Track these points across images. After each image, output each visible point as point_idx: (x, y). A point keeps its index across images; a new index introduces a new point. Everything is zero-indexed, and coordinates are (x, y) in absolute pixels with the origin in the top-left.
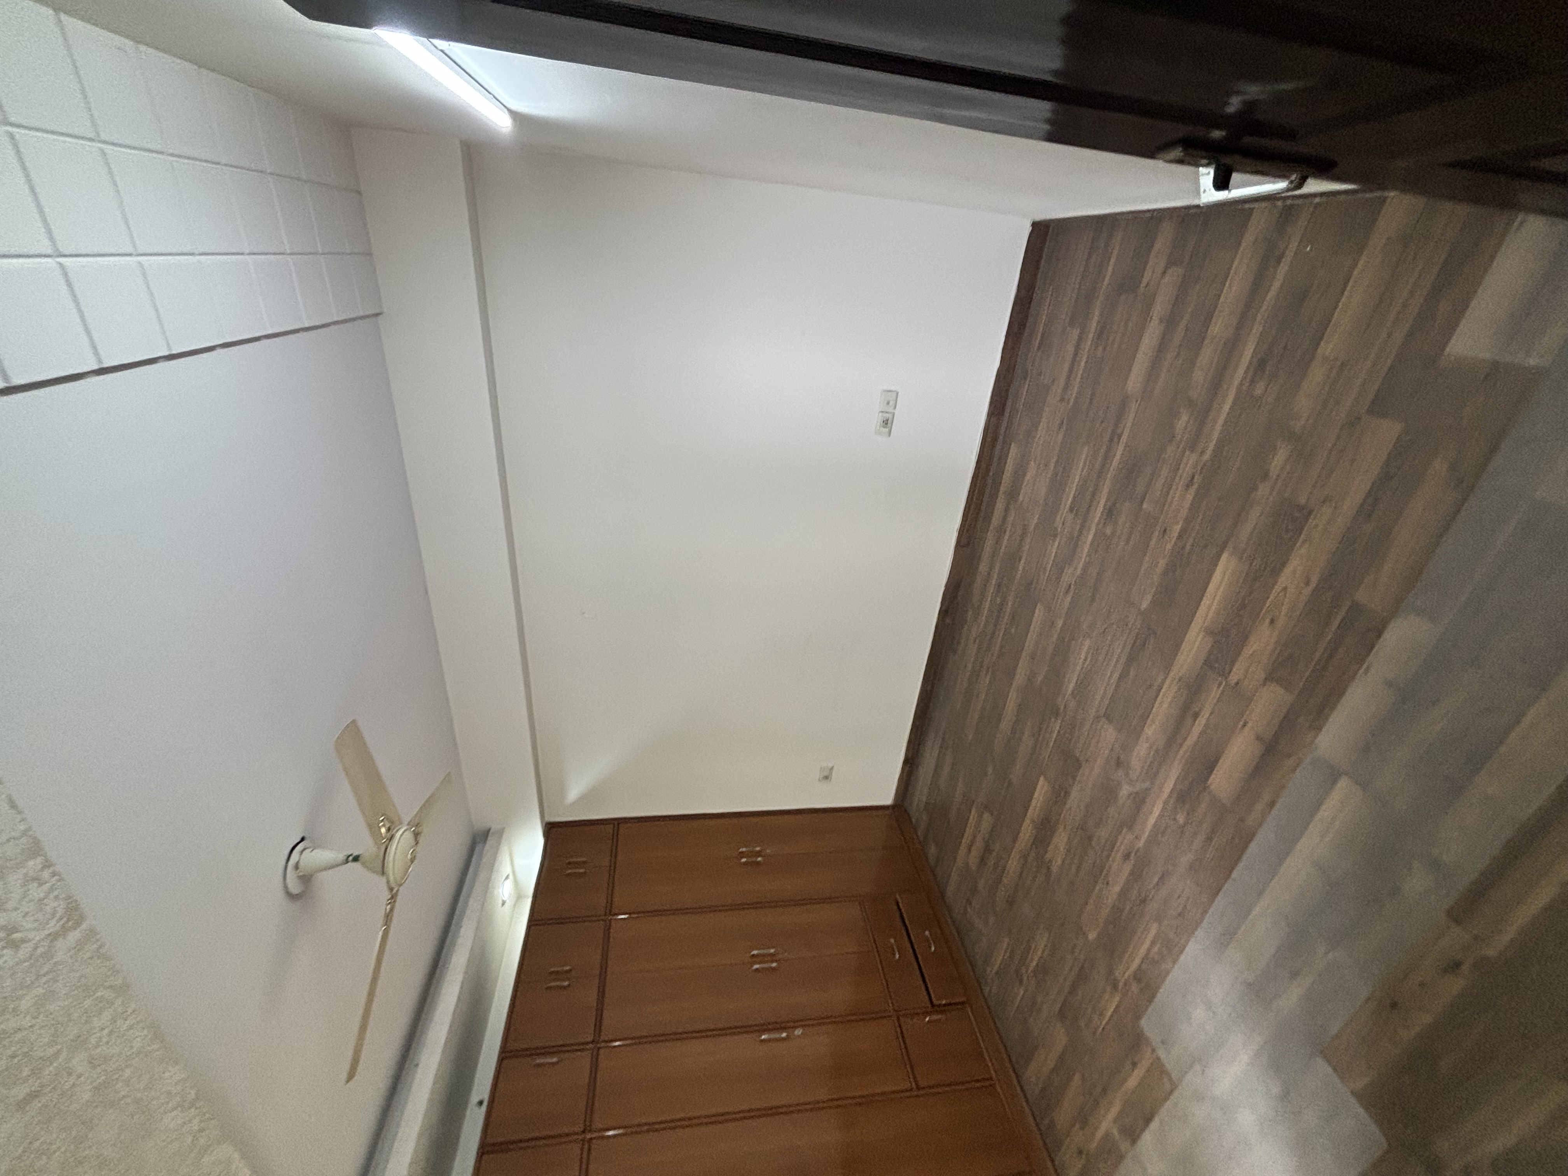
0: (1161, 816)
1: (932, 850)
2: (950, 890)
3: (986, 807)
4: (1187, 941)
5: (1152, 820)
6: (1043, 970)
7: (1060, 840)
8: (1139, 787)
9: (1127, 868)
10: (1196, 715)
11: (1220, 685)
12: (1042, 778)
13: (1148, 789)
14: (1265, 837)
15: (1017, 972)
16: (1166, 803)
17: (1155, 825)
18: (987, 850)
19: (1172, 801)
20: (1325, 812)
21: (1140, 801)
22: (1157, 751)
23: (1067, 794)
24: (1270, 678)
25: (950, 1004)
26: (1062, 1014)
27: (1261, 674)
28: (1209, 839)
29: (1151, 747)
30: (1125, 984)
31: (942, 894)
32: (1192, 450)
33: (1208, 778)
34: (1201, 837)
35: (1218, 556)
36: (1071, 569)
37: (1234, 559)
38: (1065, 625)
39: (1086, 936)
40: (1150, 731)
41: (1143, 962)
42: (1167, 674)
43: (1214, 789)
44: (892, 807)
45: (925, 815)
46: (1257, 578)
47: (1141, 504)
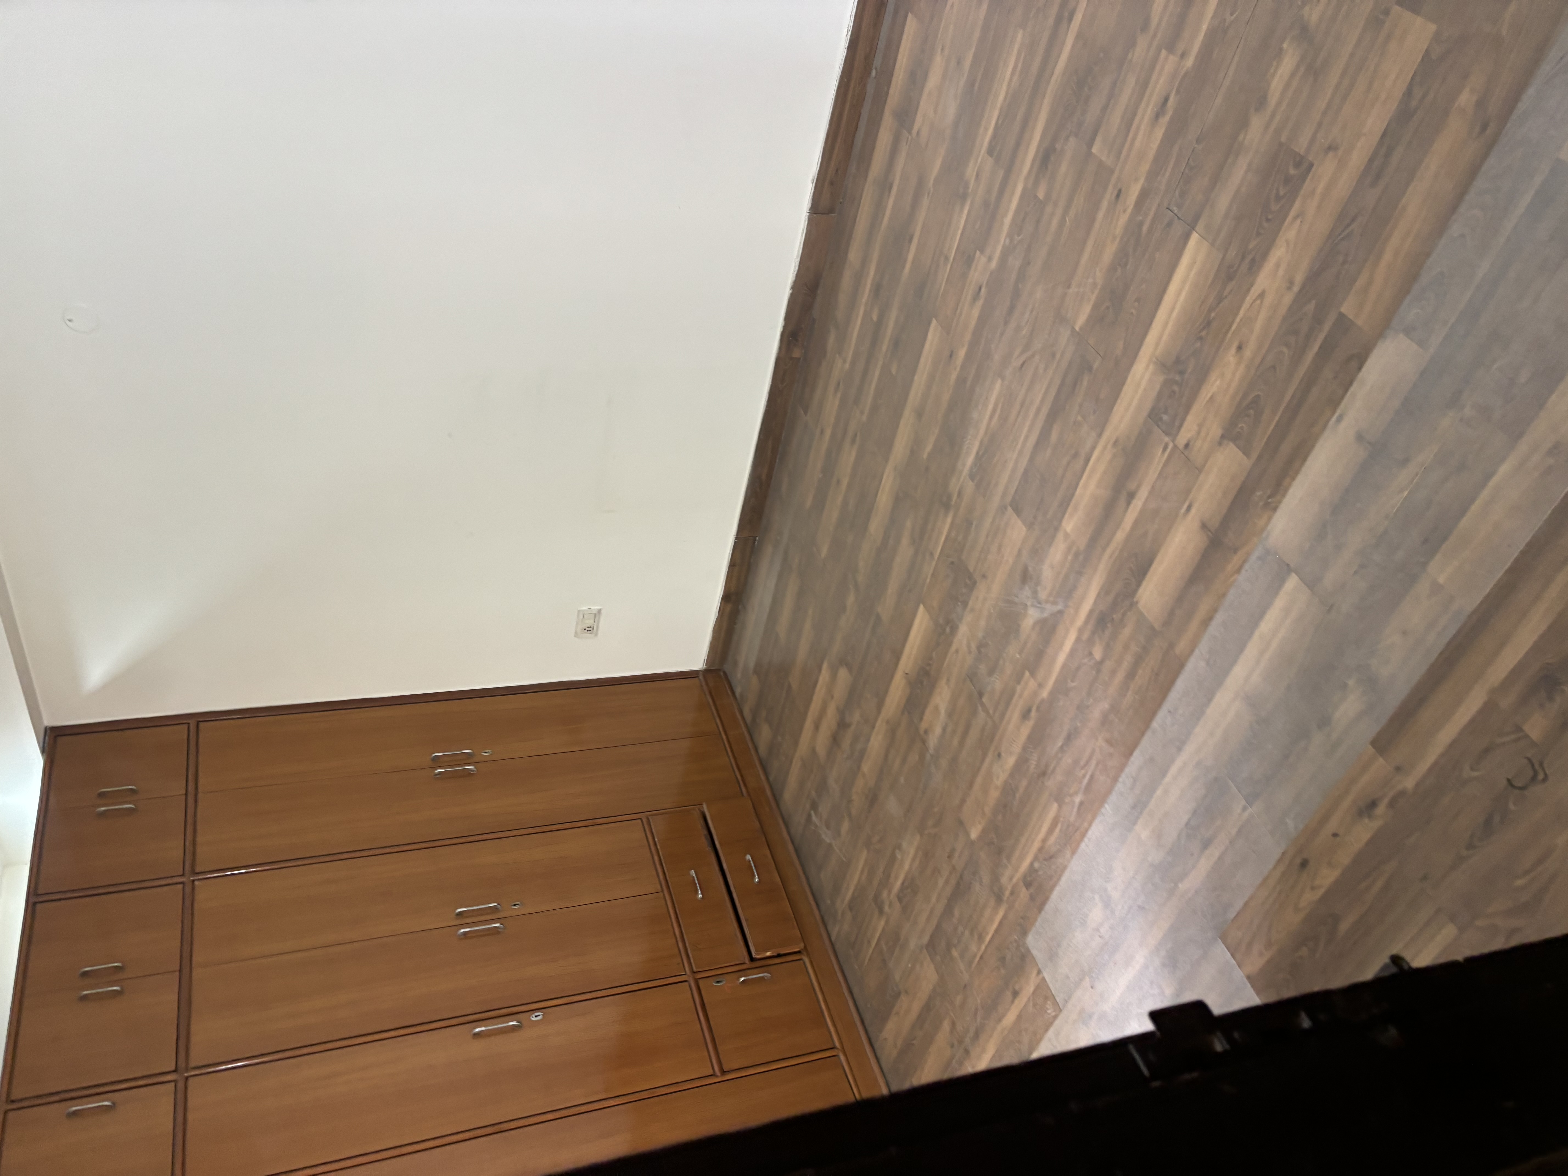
0: (1073, 652)
1: (764, 734)
2: (788, 796)
3: (843, 662)
4: (1090, 825)
5: (1061, 658)
6: (910, 887)
7: (941, 699)
8: (1050, 609)
9: (1025, 731)
10: (1131, 496)
11: (1165, 448)
12: (921, 608)
13: (1061, 612)
14: (1195, 666)
15: (877, 898)
16: (1081, 631)
17: (1065, 666)
18: (842, 725)
19: (1090, 627)
20: (1266, 626)
21: (1049, 629)
22: (1076, 555)
23: (954, 629)
24: (1230, 434)
25: (779, 956)
26: (931, 946)
27: (1215, 430)
28: (1131, 675)
29: (1069, 549)
30: (1012, 893)
31: (777, 796)
32: (1171, 47)
33: (1135, 591)
34: (1120, 676)
35: (1187, 237)
36: (984, 259)
37: (1206, 244)
38: (968, 357)
39: (967, 834)
40: (1070, 524)
41: (1036, 858)
42: (1100, 435)
43: (1141, 606)
44: (706, 672)
45: (755, 681)
46: (1230, 278)
47: (1090, 144)
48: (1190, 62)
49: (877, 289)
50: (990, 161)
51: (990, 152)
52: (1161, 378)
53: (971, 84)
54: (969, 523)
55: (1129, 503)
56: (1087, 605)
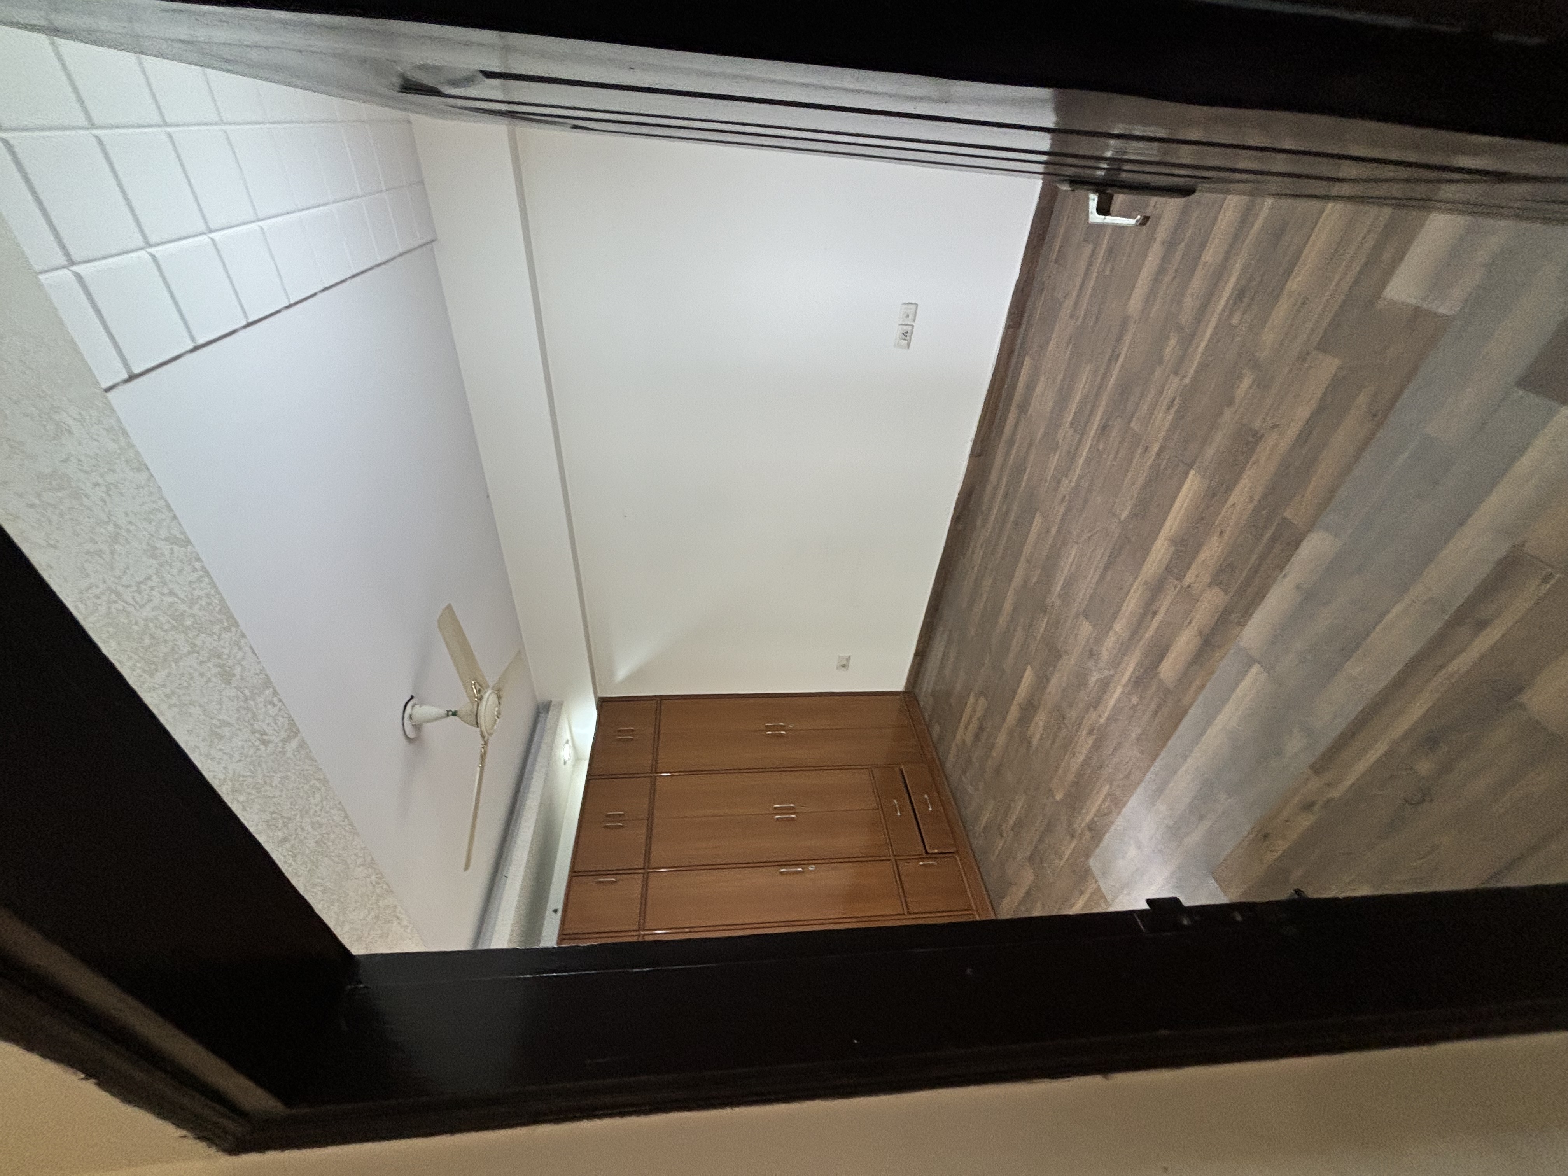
0: (1119, 699)
1: (936, 730)
2: (948, 765)
3: (982, 693)
4: (1129, 798)
5: (1112, 702)
6: (1019, 825)
7: (1040, 719)
8: (1105, 674)
9: (1090, 741)
10: (1155, 613)
11: (1175, 587)
12: (1029, 666)
13: (1113, 676)
15: (999, 828)
16: (1124, 687)
17: (1114, 706)
18: (981, 728)
19: (1130, 685)
20: (1239, 692)
21: (1105, 685)
22: (1122, 644)
23: (1048, 680)
24: (1215, 581)
25: (942, 853)
26: (1031, 859)
27: (1207, 579)
28: (1155, 713)
29: (1118, 640)
30: (1080, 833)
31: (942, 765)
32: (1176, 373)
33: (1158, 666)
34: (1148, 714)
35: (1187, 474)
36: (1067, 482)
37: (1199, 478)
38: (1058, 531)
39: (1054, 797)
40: (1118, 627)
41: (1096, 815)
42: (1136, 578)
43: (1162, 676)
44: (904, 693)
45: (931, 701)
46: (1214, 495)
47: (1129, 422)
48: (1187, 381)
49: (1006, 495)
50: (1071, 431)
51: (1072, 424)
52: (1173, 549)
53: (1061, 389)
54: (1058, 622)
55: (1153, 618)
56: (1128, 673)
